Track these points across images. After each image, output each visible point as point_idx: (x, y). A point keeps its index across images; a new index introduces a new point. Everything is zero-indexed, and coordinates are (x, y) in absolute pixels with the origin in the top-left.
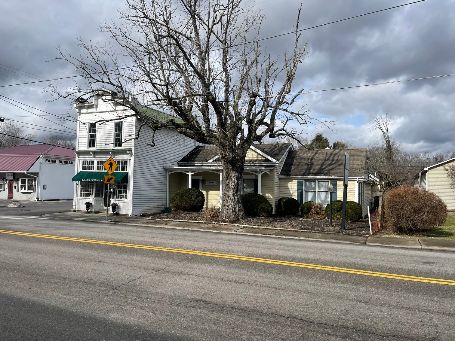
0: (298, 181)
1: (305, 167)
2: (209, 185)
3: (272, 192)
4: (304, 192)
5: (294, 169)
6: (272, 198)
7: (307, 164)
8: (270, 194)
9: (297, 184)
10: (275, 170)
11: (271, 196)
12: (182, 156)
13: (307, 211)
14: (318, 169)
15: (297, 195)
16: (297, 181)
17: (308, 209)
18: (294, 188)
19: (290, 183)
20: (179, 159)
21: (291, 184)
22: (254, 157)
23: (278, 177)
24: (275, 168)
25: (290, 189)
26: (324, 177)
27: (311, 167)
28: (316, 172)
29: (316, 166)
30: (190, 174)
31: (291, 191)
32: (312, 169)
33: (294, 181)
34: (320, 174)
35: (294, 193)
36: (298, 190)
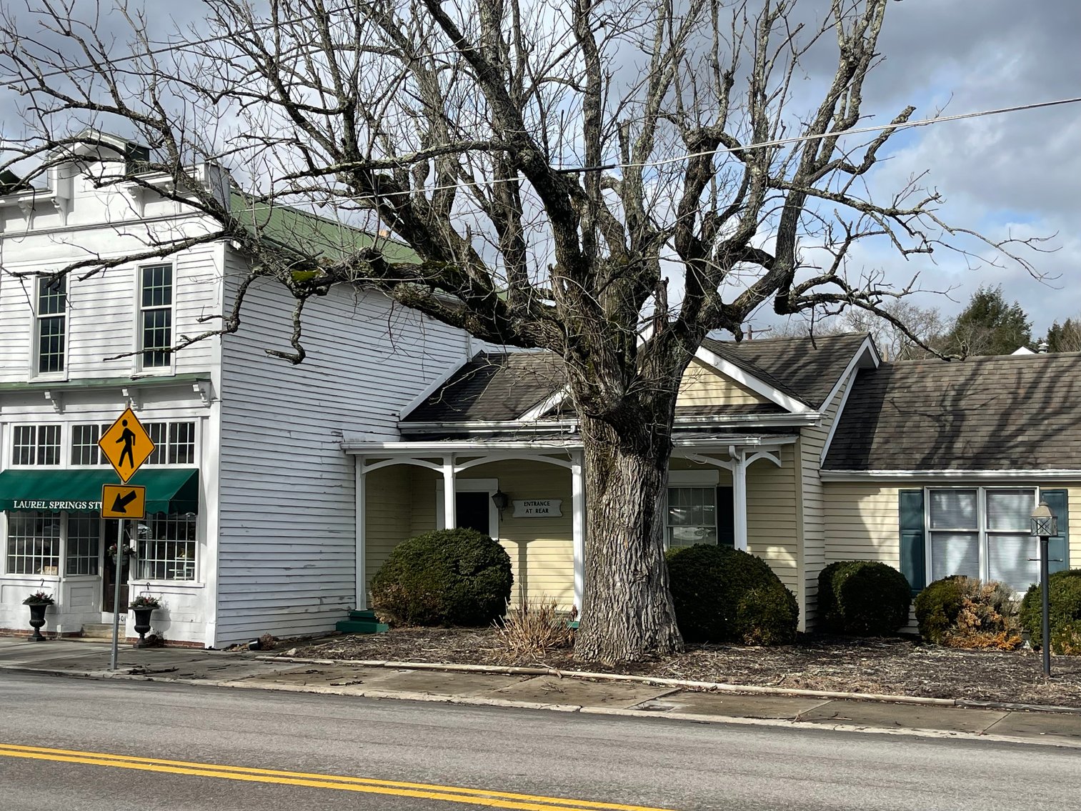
0: (901, 492)
1: (930, 430)
2: (529, 515)
3: (793, 541)
4: (928, 537)
5: (881, 440)
6: (793, 564)
7: (937, 418)
8: (783, 550)
9: (896, 506)
10: (803, 448)
11: (788, 557)
12: (415, 398)
13: (945, 619)
14: (987, 439)
15: (897, 550)
16: (896, 490)
17: (946, 606)
18: (887, 520)
19: (866, 499)
20: (402, 409)
21: (872, 506)
22: (714, 394)
23: (816, 474)
24: (804, 440)
25: (869, 527)
26: (1013, 473)
27: (956, 432)
28: (975, 451)
29: (974, 429)
30: (447, 471)
31: (873, 535)
32: (961, 439)
33: (884, 490)
34: (993, 461)
35: (888, 543)
36: (902, 528)
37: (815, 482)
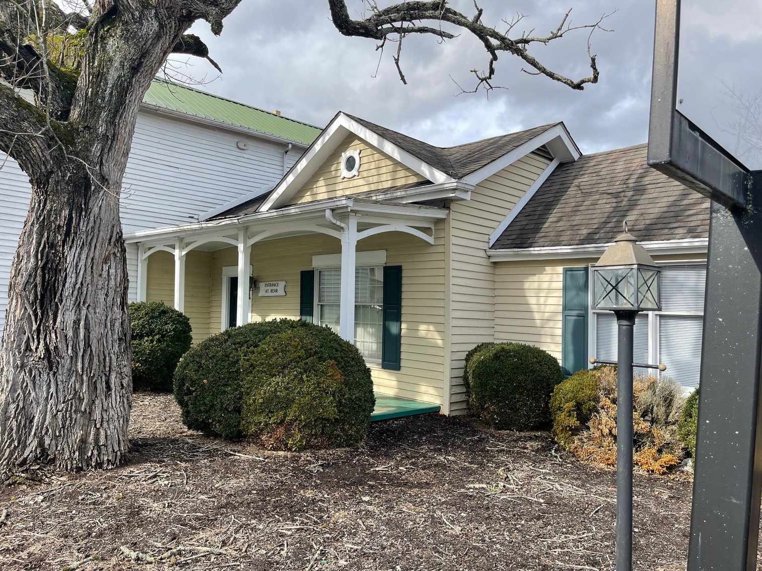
0: (566, 271)
1: (606, 206)
2: (267, 294)
3: (441, 319)
4: (592, 320)
5: (555, 219)
6: (440, 342)
7: (616, 195)
8: (431, 328)
9: (560, 285)
10: (453, 223)
11: (436, 336)
12: (218, 207)
14: (665, 209)
15: (559, 332)
16: (560, 269)
18: (551, 301)
19: (531, 278)
20: (202, 214)
21: (536, 285)
23: (482, 254)
24: (453, 215)
25: (535, 308)
26: (687, 242)
27: (633, 204)
28: (648, 222)
29: (653, 201)
30: (177, 253)
31: (537, 316)
32: (635, 212)
33: (548, 269)
34: (666, 231)
35: (551, 324)
36: (565, 308)
37: (484, 262)
